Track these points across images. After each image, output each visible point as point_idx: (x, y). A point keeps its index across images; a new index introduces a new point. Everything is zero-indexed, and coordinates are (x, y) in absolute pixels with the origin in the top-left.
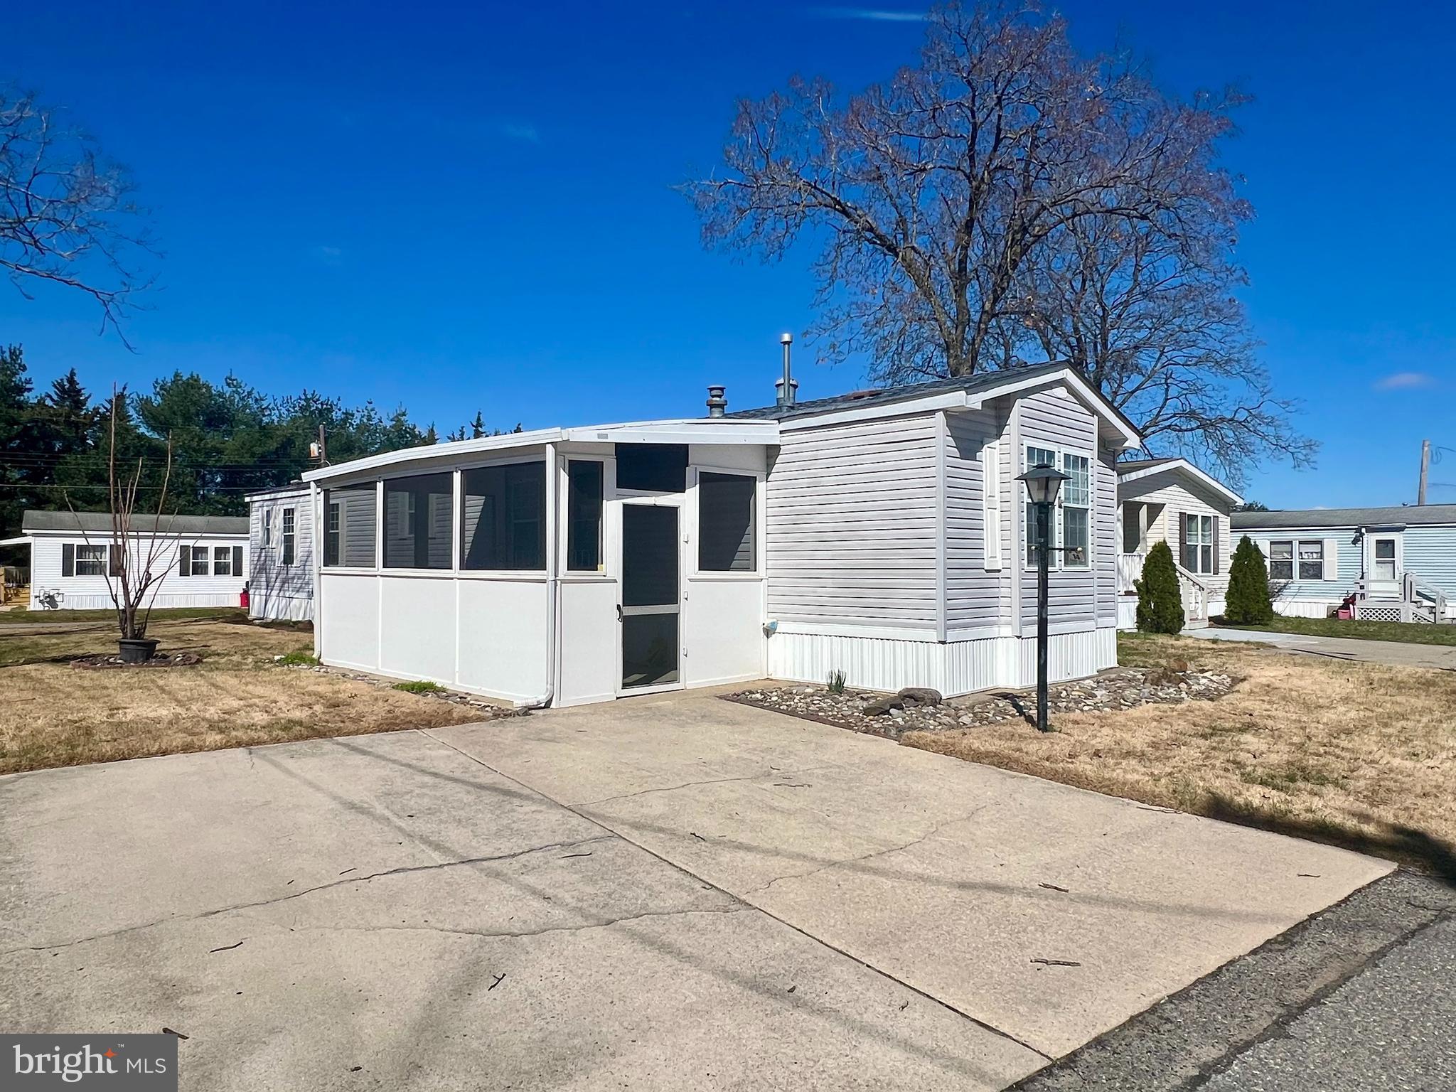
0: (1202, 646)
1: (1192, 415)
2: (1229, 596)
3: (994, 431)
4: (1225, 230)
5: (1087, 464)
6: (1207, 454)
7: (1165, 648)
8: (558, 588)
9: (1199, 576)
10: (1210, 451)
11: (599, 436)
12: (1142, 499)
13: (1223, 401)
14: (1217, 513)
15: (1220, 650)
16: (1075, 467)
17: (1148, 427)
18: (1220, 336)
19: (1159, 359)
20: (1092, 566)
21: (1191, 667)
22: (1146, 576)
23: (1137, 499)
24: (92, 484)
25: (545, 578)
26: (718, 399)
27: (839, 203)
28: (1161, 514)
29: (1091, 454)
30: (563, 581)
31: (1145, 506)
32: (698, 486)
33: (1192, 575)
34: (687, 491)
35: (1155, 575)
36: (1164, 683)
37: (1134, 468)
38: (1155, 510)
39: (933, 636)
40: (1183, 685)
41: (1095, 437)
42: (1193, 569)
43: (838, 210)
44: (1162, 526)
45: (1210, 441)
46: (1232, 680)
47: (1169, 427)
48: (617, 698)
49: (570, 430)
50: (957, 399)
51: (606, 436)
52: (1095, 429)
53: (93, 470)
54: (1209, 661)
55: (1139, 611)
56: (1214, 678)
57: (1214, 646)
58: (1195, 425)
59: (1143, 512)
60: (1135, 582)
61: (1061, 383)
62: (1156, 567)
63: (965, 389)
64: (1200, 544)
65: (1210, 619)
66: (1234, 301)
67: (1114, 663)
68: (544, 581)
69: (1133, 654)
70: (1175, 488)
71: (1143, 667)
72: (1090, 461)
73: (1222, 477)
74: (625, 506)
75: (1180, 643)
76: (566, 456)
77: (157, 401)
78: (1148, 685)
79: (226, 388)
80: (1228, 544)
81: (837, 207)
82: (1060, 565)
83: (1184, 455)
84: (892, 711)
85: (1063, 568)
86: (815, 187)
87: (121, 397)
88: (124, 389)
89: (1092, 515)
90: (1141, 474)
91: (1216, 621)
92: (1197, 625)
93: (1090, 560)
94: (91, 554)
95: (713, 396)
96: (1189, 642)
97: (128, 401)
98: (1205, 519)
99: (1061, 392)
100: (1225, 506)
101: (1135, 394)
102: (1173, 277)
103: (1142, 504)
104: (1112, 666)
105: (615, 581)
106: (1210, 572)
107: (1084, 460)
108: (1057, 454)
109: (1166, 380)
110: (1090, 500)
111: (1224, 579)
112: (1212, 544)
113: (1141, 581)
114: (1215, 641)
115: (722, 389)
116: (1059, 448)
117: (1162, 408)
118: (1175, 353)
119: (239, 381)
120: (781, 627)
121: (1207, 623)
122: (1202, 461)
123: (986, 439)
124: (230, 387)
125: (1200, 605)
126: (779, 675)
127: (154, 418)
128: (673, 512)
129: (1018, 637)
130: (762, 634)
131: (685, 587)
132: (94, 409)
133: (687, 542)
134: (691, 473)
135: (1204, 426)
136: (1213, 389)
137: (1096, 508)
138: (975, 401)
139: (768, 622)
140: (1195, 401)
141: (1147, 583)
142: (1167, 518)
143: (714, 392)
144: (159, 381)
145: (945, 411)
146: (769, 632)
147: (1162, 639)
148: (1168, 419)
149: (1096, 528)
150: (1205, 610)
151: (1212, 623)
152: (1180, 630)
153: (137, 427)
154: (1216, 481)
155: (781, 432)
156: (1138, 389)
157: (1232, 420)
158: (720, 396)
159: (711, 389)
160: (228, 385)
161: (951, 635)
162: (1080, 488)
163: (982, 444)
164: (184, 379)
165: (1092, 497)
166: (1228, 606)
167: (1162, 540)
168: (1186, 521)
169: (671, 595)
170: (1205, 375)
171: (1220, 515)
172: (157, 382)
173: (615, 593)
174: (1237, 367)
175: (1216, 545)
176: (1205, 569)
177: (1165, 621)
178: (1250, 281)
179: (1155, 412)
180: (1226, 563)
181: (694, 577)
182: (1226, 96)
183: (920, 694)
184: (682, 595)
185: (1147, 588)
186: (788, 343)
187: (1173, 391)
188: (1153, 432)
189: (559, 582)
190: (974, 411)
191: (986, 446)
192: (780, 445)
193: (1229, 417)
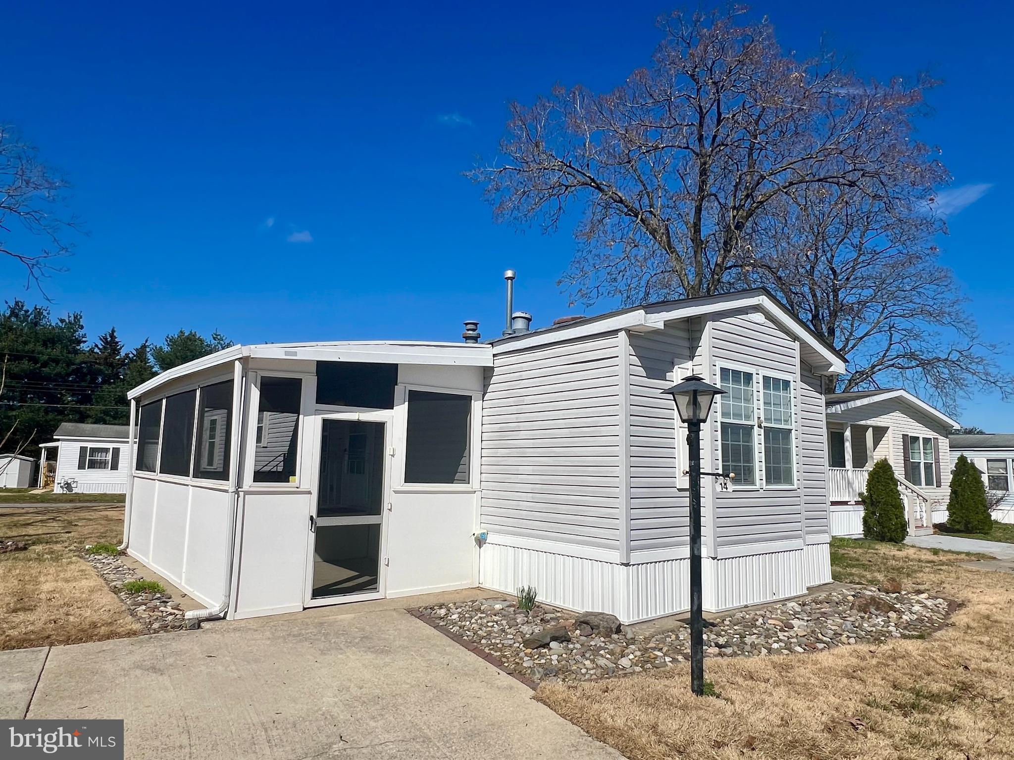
0: (923, 557)
1: (912, 356)
2: (950, 508)
3: (687, 352)
4: (924, 190)
5: (789, 386)
6: (926, 385)
7: (887, 559)
8: (241, 499)
9: (923, 489)
10: (928, 385)
11: (287, 353)
12: (869, 422)
13: (938, 346)
14: (936, 435)
15: (942, 563)
16: (776, 388)
17: (876, 366)
18: (933, 294)
19: (882, 313)
20: (798, 485)
21: (907, 584)
22: (870, 490)
23: (863, 423)
24: (117, 405)
25: (227, 489)
26: (471, 332)
27: (593, 180)
28: (886, 435)
29: (794, 376)
30: (247, 493)
31: (871, 429)
32: (407, 403)
33: (916, 488)
34: (394, 408)
35: (878, 489)
36: (873, 610)
37: (860, 396)
38: (880, 433)
39: (616, 556)
40: (892, 615)
41: (797, 361)
42: (917, 482)
43: (593, 186)
44: (887, 446)
45: (928, 377)
46: (949, 605)
47: (893, 365)
48: (305, 609)
49: (253, 347)
50: (636, 318)
51: (295, 354)
52: (797, 354)
53: (119, 396)
54: (927, 578)
55: (865, 521)
56: (929, 603)
57: (935, 558)
58: (915, 364)
59: (869, 434)
60: (860, 495)
61: (757, 308)
62: (878, 482)
63: (644, 308)
64: (922, 461)
65: (935, 526)
66: (935, 249)
67: (829, 579)
68: (226, 491)
69: (854, 566)
70: (897, 414)
71: (858, 584)
72: (792, 384)
73: (940, 405)
74: (325, 421)
75: (900, 554)
76: (259, 372)
77: (166, 349)
78: (855, 611)
79: (213, 341)
80: (948, 461)
81: (592, 184)
82: (761, 484)
83: (907, 387)
84: (553, 645)
85: (765, 487)
86: (570, 166)
87: (144, 347)
88: (146, 341)
89: (796, 435)
90: (866, 401)
91: (940, 529)
92: (922, 532)
93: (795, 478)
94: (100, 454)
95: (468, 330)
96: (911, 551)
97: (148, 350)
98: (927, 441)
99: (759, 317)
100: (944, 430)
101: (864, 339)
102: (890, 247)
103: (866, 428)
104: (826, 582)
105: (310, 493)
106: (933, 485)
107: (787, 384)
108: (755, 376)
109: (890, 328)
110: (793, 420)
111: (945, 491)
112: (933, 462)
113: (866, 494)
114: (936, 552)
115: (476, 324)
116: (757, 370)
117: (887, 351)
118: (896, 308)
119: (222, 336)
120: (491, 538)
121: (932, 531)
122: (922, 392)
123: (676, 360)
124: (215, 340)
125: (924, 514)
126: (487, 585)
127: (163, 360)
128: (379, 428)
129: (714, 559)
130: (475, 543)
131: (389, 497)
132: (126, 354)
133: (393, 456)
134: (400, 391)
135: (923, 364)
136: (929, 335)
137: (801, 429)
138: (657, 320)
139: (478, 532)
140: (914, 345)
141: (871, 495)
142: (891, 439)
143: (469, 327)
144: (169, 337)
145: (628, 331)
146: (480, 541)
147: (885, 549)
148: (892, 360)
149: (801, 447)
150: (930, 517)
151: (937, 530)
152: (903, 539)
153: (153, 367)
154: (935, 409)
155: (494, 355)
156: (866, 335)
157: (947, 359)
158: (474, 330)
159: (466, 324)
160: (214, 339)
161: (636, 557)
162: (782, 410)
163: (673, 365)
164: (186, 334)
165: (796, 418)
166: (950, 516)
167: (883, 458)
168: (909, 442)
169: (374, 506)
170: (919, 323)
171: (940, 437)
172: (168, 337)
173: (309, 504)
174: (948, 319)
175: (937, 461)
176: (929, 482)
177: (888, 530)
178: (948, 231)
179: (882, 354)
180: (947, 478)
181: (399, 488)
182: (918, 81)
183: (595, 621)
184: (386, 506)
185: (872, 500)
186: (511, 278)
187: (896, 337)
188: (880, 370)
189: (241, 494)
190: (657, 332)
191: (676, 367)
192: (493, 367)
193: (944, 357)
